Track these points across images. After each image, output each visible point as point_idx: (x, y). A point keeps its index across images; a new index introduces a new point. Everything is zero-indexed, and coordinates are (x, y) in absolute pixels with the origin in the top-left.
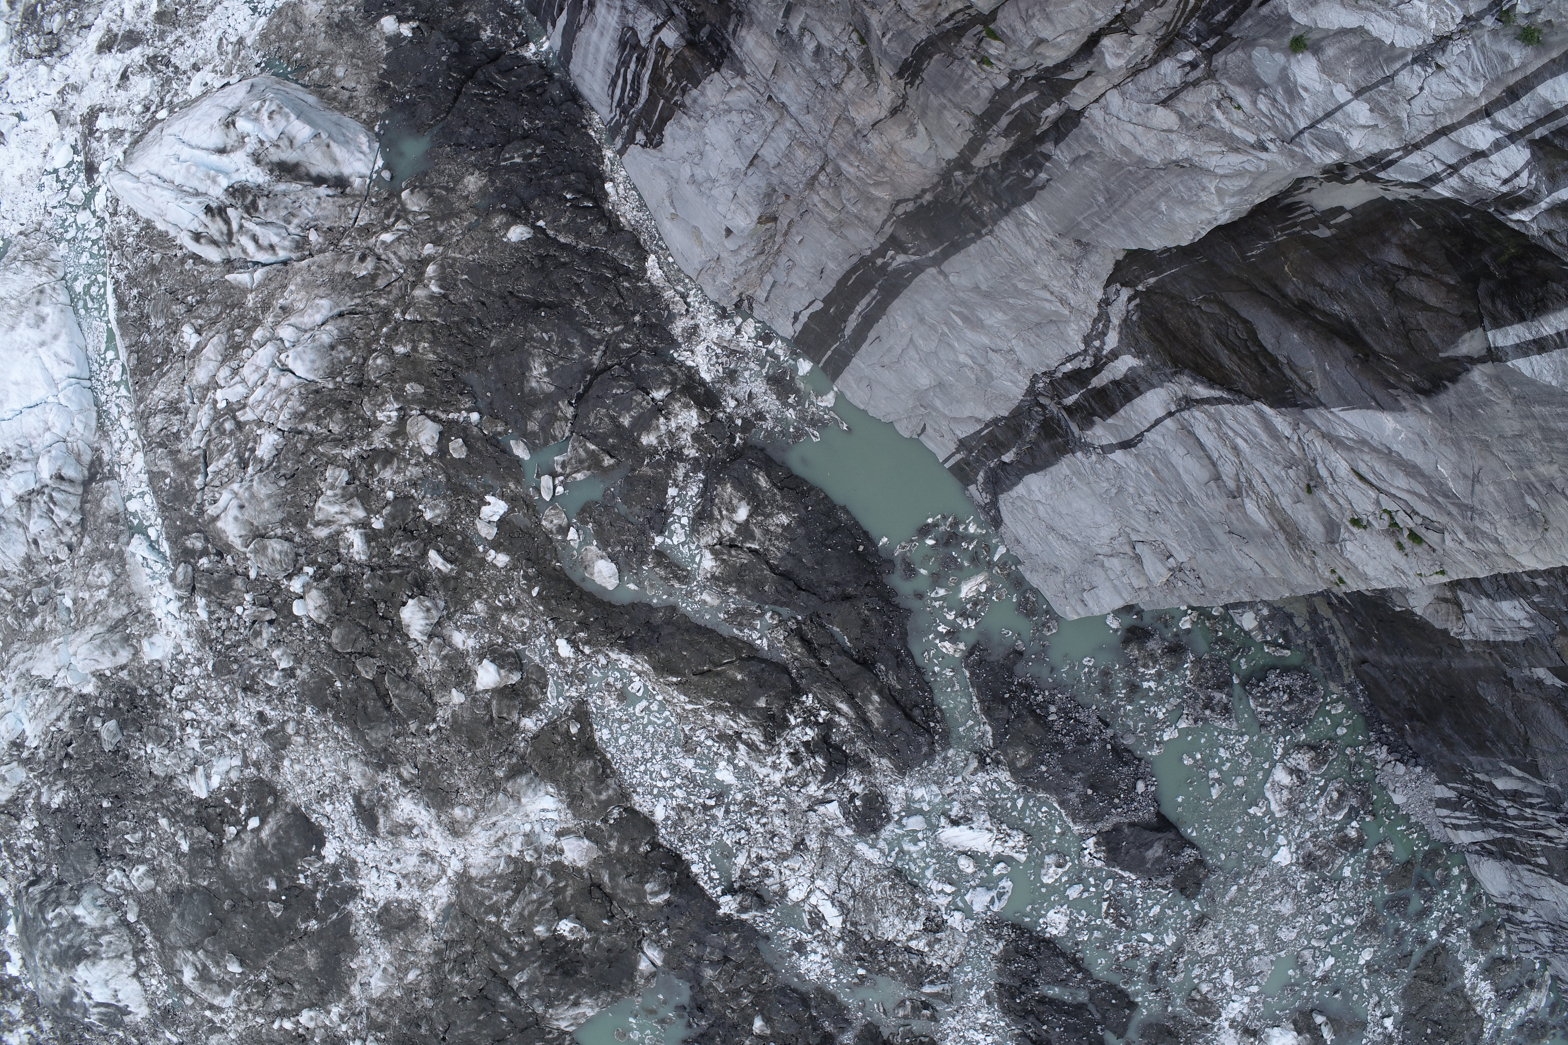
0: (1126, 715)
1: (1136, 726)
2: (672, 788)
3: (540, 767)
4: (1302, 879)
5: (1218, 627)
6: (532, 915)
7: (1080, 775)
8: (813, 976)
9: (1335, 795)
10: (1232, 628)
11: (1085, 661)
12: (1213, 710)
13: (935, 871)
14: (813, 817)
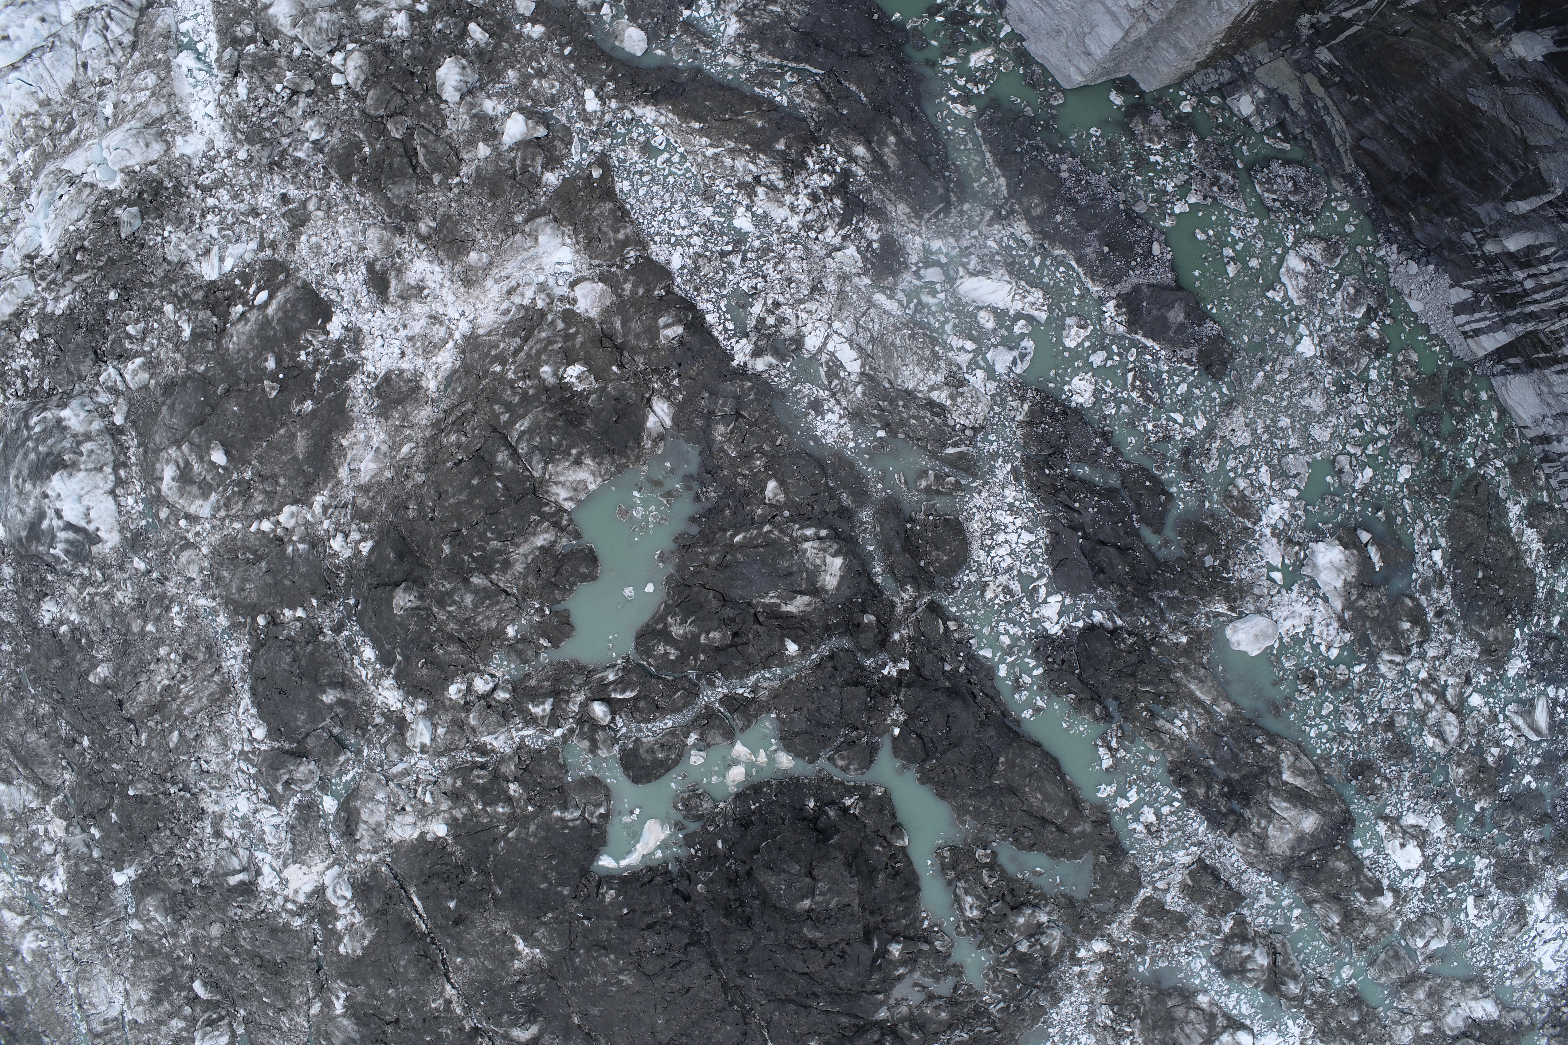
0: (1136, 184)
1: (1146, 196)
2: (690, 236)
3: (559, 209)
4: (1328, 376)
5: (1217, 114)
6: (539, 353)
7: (1096, 232)
8: (830, 440)
9: (1352, 290)
10: (1231, 117)
11: (1092, 131)
12: (1220, 190)
13: (955, 326)
14: (830, 263)
